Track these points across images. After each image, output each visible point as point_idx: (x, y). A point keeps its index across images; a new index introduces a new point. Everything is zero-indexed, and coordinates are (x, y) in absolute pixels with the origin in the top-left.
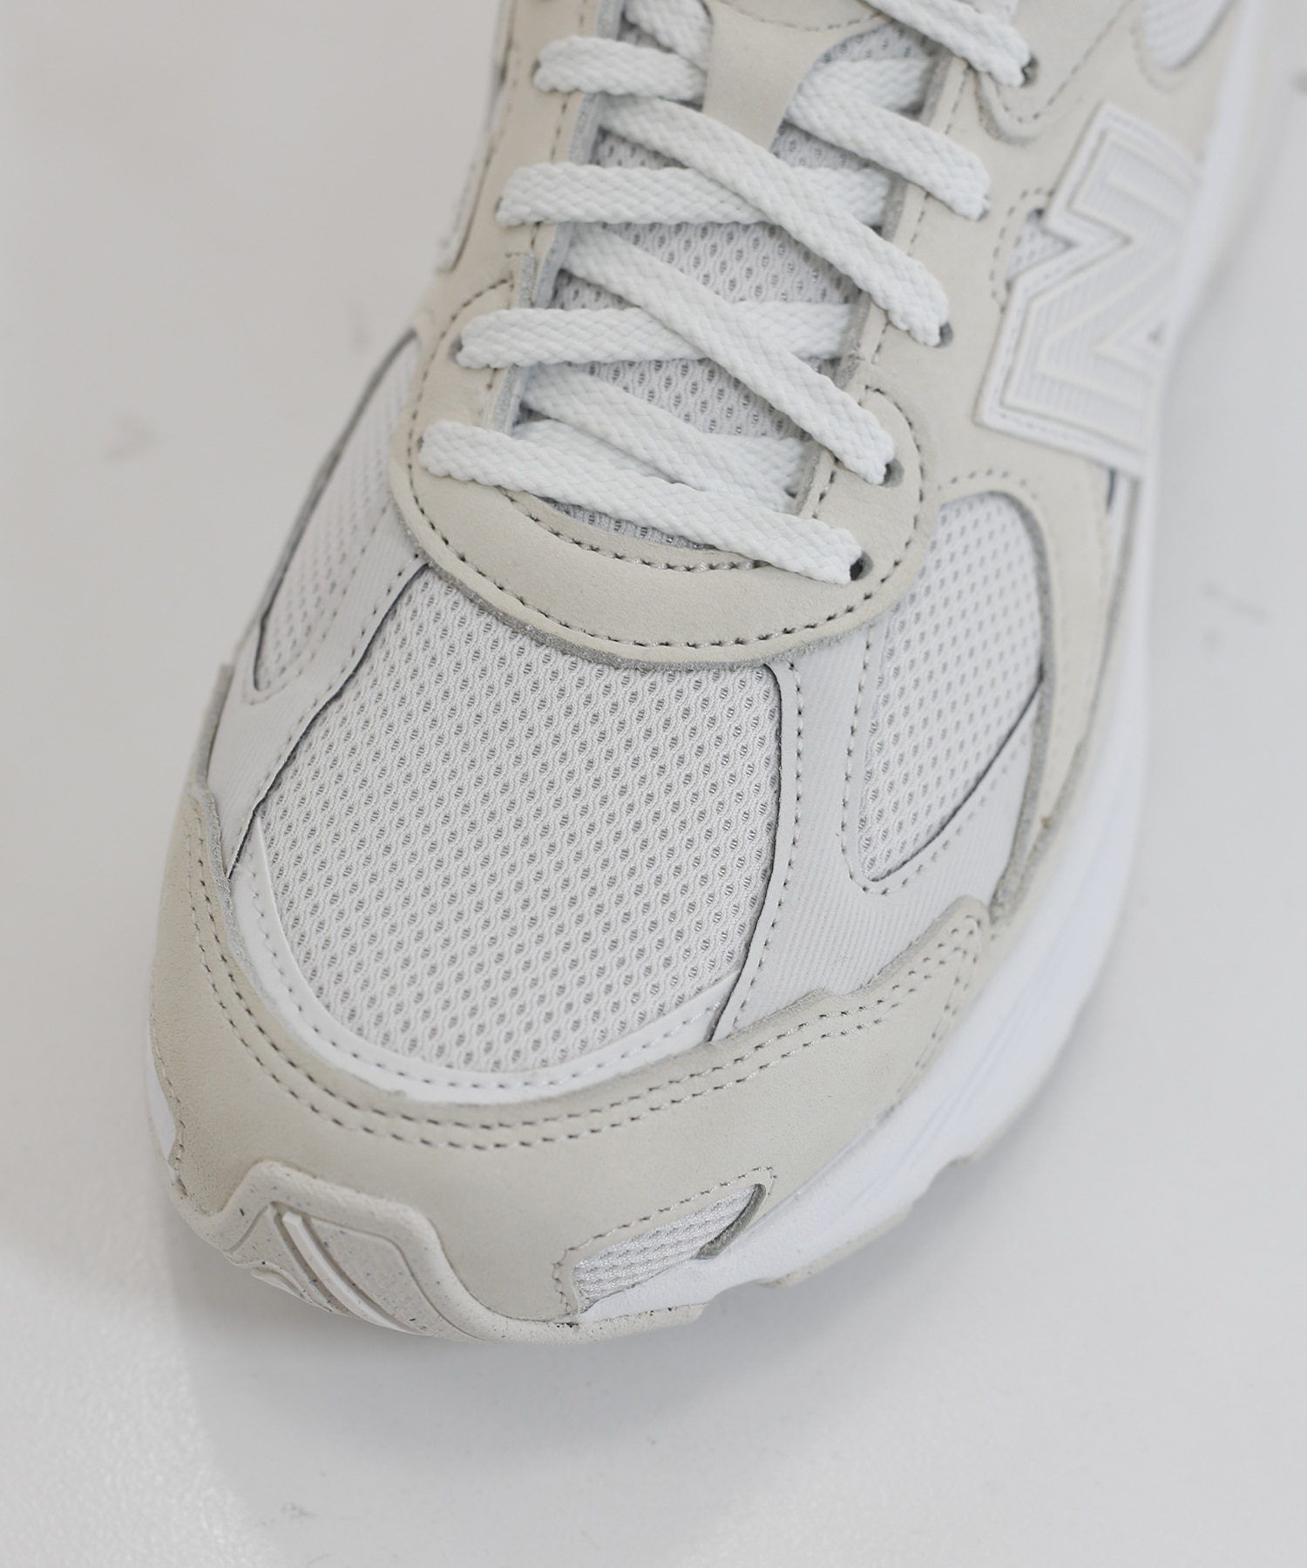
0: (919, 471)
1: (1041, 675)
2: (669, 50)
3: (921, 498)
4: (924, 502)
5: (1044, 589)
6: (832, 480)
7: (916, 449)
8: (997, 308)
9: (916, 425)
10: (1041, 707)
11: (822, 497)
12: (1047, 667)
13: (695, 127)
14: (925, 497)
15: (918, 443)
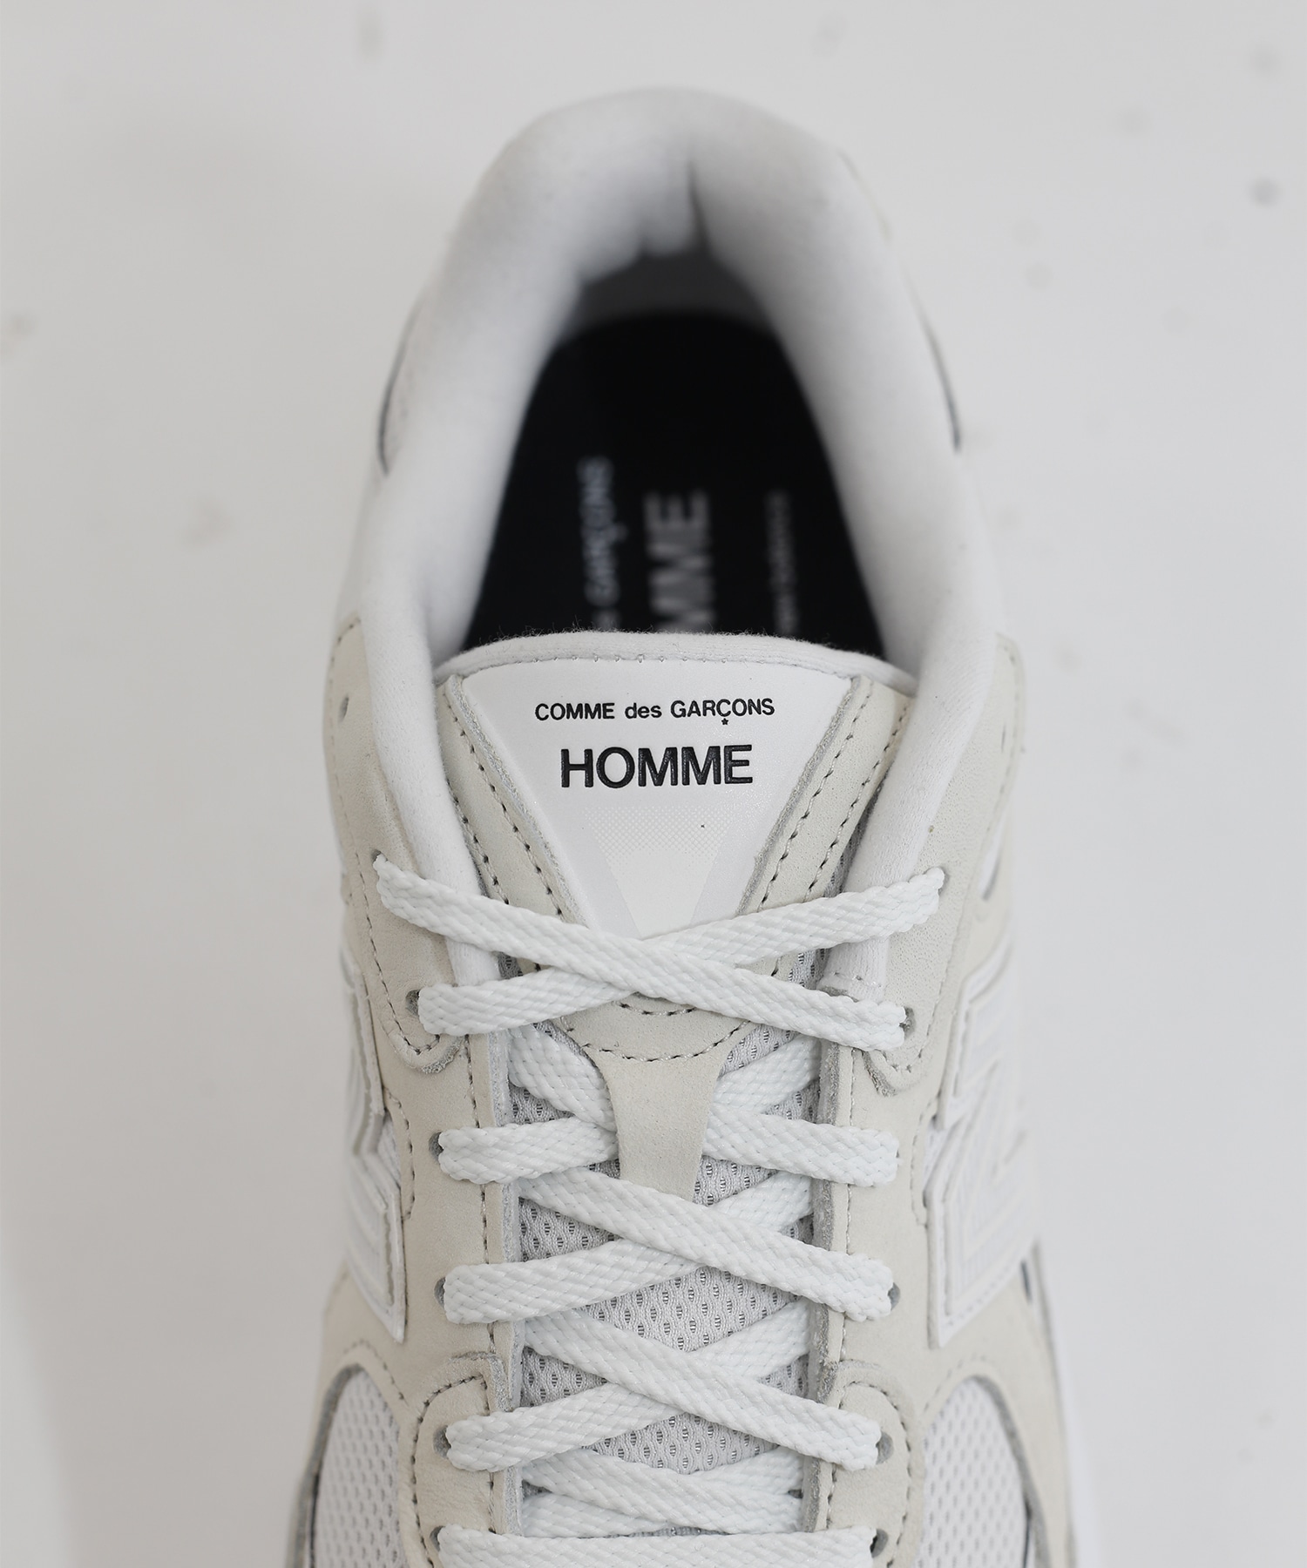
0: (901, 1426)
1: (1029, 1512)
2: (568, 1114)
3: (909, 1449)
4: (913, 1451)
5: (1012, 1435)
6: (834, 1480)
7: (895, 1410)
8: (922, 1228)
9: (891, 1392)
10: (1037, 1543)
11: (830, 1498)
12: (1032, 1504)
13: (621, 1197)
14: (912, 1446)
15: (895, 1404)
